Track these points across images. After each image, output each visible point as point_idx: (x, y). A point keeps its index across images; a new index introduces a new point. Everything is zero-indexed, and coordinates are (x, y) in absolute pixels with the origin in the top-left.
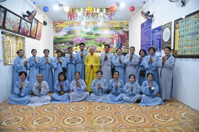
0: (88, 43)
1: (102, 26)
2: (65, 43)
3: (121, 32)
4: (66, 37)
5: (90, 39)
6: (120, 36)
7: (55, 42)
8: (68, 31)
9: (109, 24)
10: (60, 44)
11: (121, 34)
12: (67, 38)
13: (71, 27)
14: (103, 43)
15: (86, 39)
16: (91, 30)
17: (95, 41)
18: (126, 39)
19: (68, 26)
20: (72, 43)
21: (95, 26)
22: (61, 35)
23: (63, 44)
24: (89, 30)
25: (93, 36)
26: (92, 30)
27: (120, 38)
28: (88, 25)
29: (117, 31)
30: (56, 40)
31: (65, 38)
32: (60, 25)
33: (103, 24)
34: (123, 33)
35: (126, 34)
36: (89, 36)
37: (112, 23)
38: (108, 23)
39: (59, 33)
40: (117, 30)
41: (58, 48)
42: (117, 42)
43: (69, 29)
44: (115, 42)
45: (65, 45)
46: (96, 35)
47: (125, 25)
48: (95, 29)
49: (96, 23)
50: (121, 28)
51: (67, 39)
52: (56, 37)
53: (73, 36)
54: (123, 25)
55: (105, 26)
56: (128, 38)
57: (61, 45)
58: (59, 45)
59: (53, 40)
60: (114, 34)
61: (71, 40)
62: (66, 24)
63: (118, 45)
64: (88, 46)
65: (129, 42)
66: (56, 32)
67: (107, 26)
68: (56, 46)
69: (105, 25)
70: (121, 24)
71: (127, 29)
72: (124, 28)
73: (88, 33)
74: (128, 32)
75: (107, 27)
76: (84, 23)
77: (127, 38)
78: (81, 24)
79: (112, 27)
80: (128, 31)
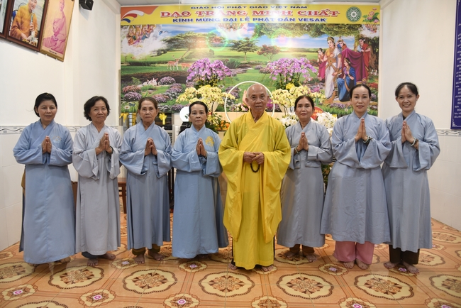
0: (237, 79)
1: (286, 19)
2: (158, 76)
3: (351, 42)
4: (163, 57)
5: (244, 66)
6: (348, 55)
7: (126, 74)
8: (169, 37)
9: (310, 13)
10: (143, 81)
11: (351, 48)
12: (166, 63)
13: (181, 23)
14: (292, 78)
15: (231, 65)
16: (246, 33)
17: (261, 72)
18: (370, 67)
19: (170, 20)
20: (180, 79)
21: (261, 22)
22: (147, 49)
23: (153, 83)
24: (239, 35)
25: (252, 56)
26: (252, 32)
27: (346, 64)
28: (238, 17)
29: (336, 38)
30: (127, 69)
31: (159, 63)
32: (142, 19)
33: (289, 12)
34: (359, 44)
35: (369, 49)
36: (242, 53)
37: (320, 10)
38: (307, 10)
39: (140, 44)
40: (336, 33)
41: (136, 94)
42: (335, 77)
43: (174, 32)
44: (330, 78)
45: (160, 86)
46: (266, 50)
47: (365, 17)
48: (261, 30)
49: (264, 10)
50: (353, 28)
51: (167, 65)
52: (129, 60)
53: (187, 55)
54: (358, 18)
55: (297, 21)
56: (377, 63)
57: (145, 84)
58: (140, 86)
59: (118, 67)
60: (326, 47)
61: (178, 67)
62: (163, 14)
63: (340, 86)
64: (237, 89)
65: (377, 77)
66: (129, 42)
67: (303, 22)
68: (128, 87)
69: (296, 17)
70: (354, 14)
71: (374, 30)
72: (364, 27)
73: (236, 46)
74: (375, 43)
75: (304, 25)
76: (226, 10)
77: (372, 61)
78: (212, 13)
79: (322, 25)
80: (378, 39)
